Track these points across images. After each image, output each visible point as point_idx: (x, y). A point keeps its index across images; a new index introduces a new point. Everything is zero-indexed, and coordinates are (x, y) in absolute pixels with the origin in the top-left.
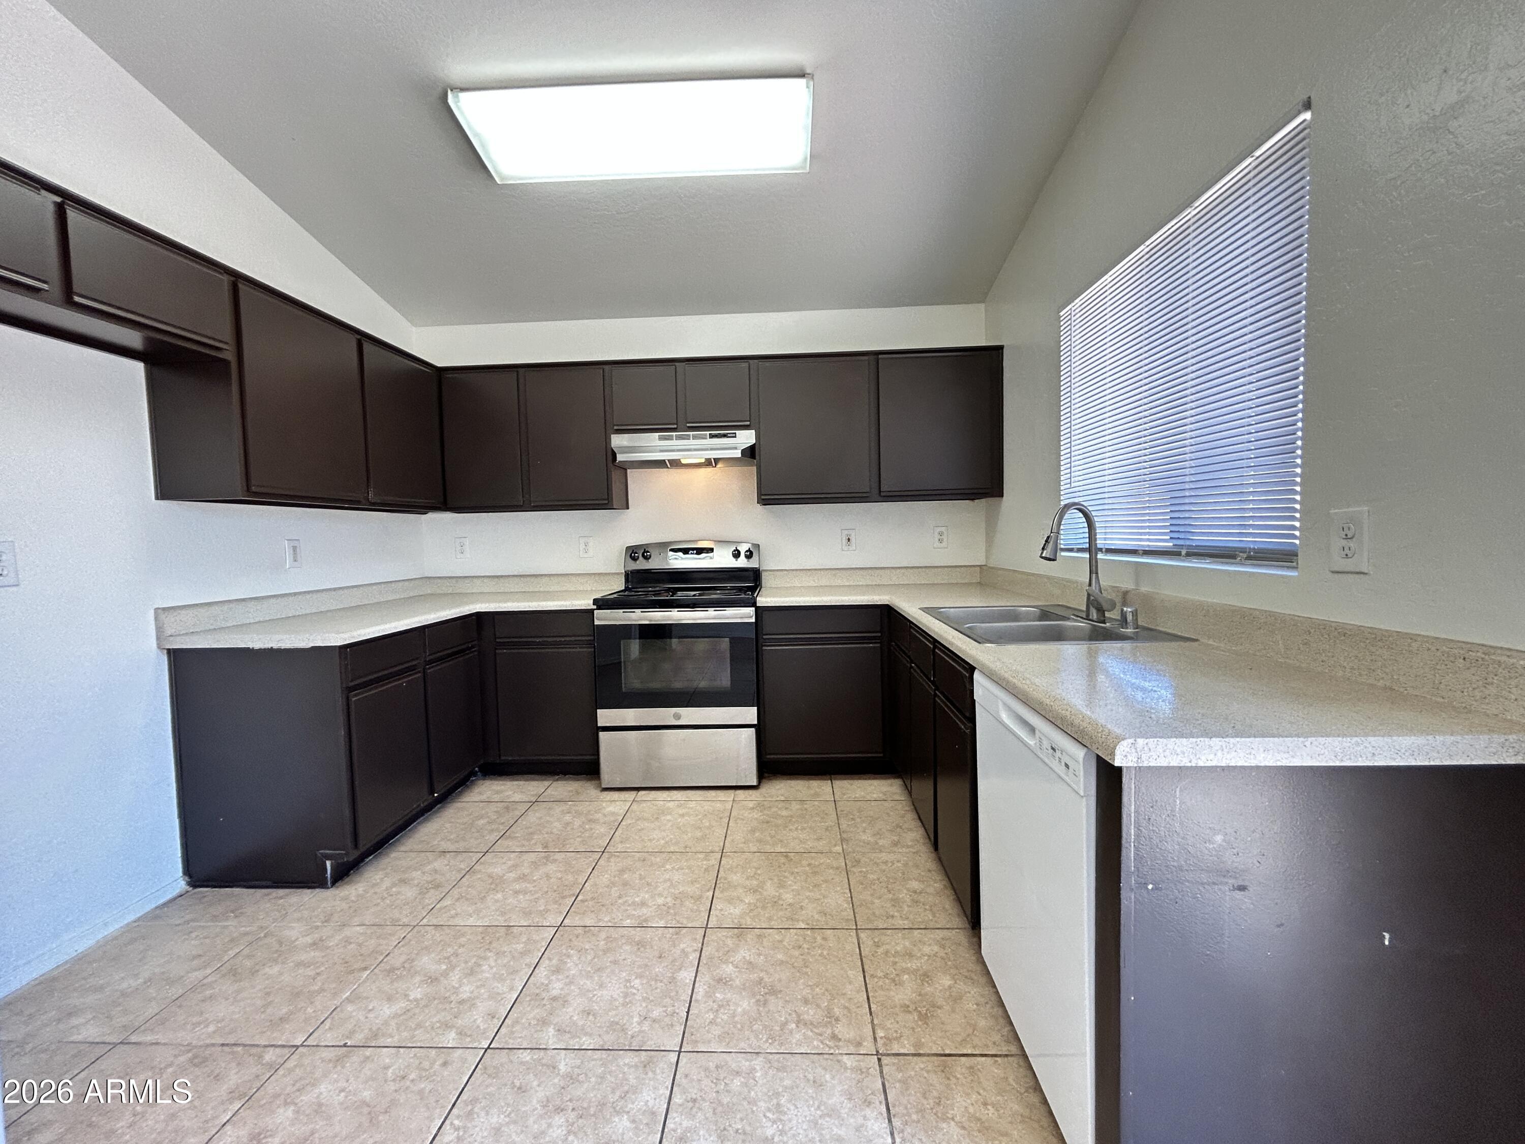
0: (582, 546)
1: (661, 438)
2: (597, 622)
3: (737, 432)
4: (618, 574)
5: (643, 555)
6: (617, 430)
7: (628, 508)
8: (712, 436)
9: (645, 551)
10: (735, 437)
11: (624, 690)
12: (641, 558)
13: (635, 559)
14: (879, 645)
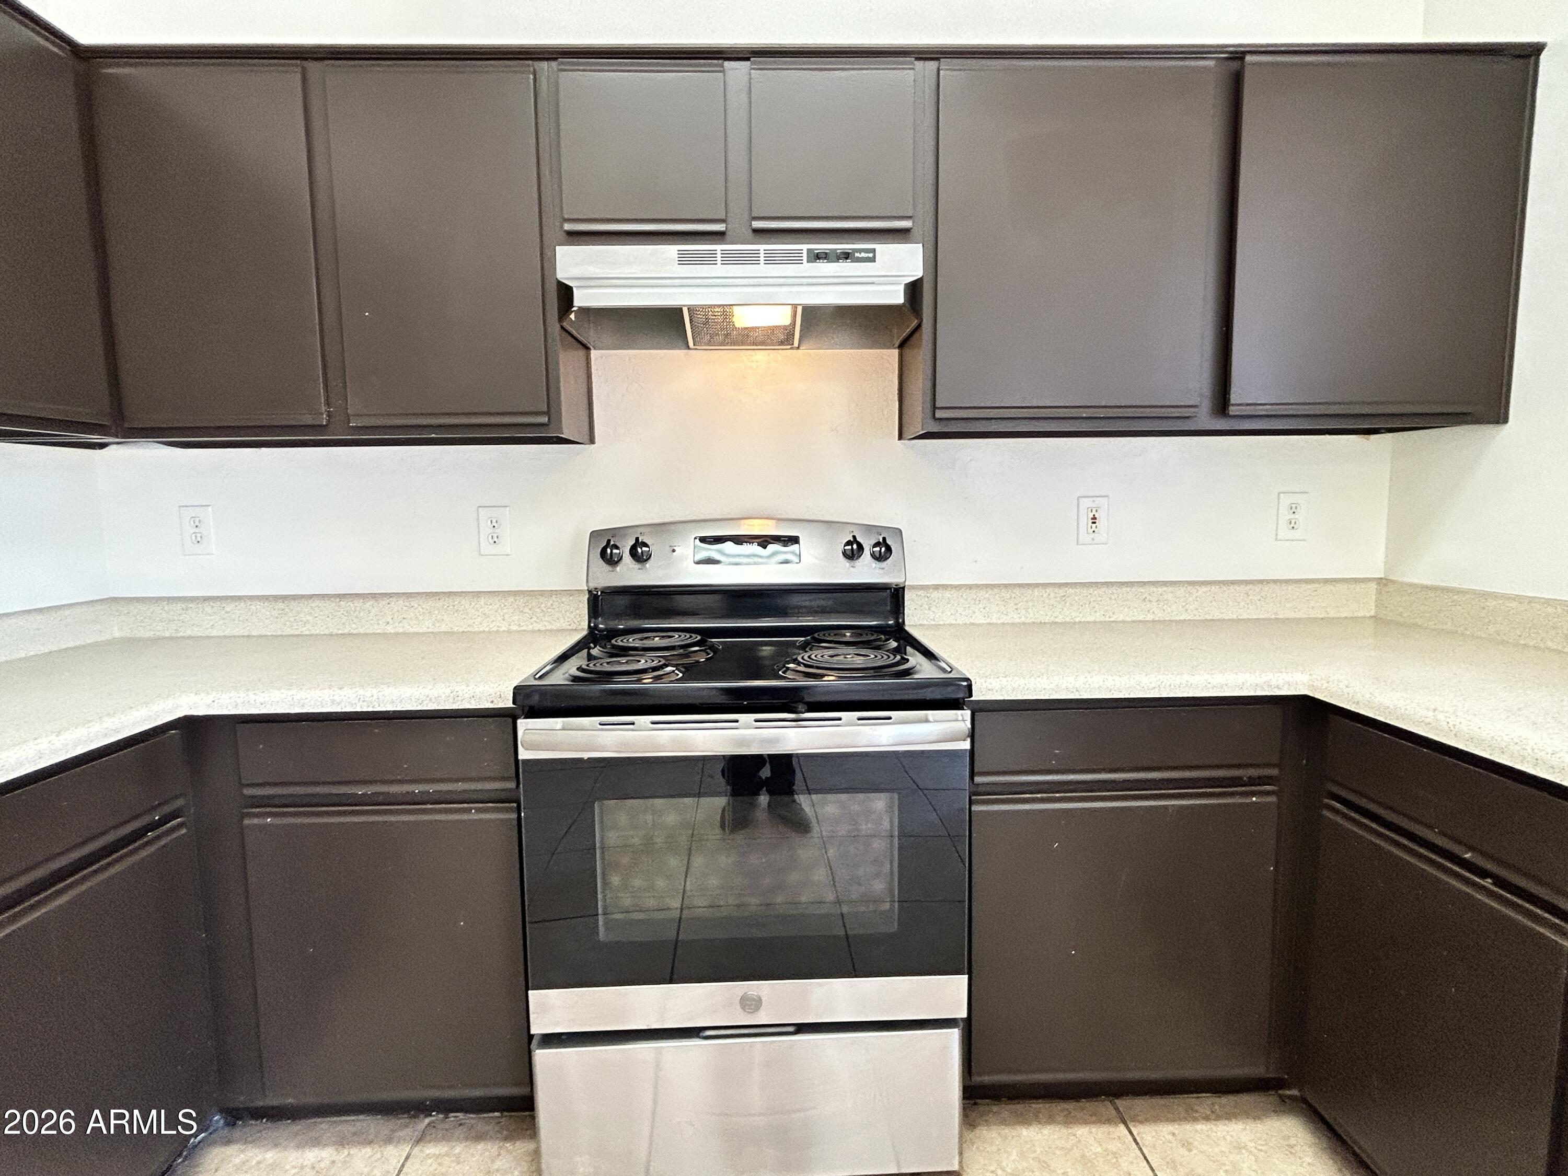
0: (486, 529)
1: (684, 259)
2: (523, 755)
3: (879, 247)
4: (570, 593)
5: (633, 552)
6: (570, 234)
7: (592, 441)
8: (817, 257)
9: (638, 543)
10: (873, 260)
11: (602, 935)
12: (627, 557)
13: (611, 560)
14: (1273, 799)
